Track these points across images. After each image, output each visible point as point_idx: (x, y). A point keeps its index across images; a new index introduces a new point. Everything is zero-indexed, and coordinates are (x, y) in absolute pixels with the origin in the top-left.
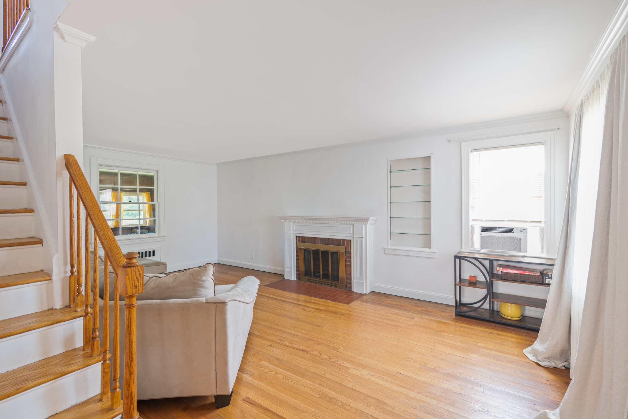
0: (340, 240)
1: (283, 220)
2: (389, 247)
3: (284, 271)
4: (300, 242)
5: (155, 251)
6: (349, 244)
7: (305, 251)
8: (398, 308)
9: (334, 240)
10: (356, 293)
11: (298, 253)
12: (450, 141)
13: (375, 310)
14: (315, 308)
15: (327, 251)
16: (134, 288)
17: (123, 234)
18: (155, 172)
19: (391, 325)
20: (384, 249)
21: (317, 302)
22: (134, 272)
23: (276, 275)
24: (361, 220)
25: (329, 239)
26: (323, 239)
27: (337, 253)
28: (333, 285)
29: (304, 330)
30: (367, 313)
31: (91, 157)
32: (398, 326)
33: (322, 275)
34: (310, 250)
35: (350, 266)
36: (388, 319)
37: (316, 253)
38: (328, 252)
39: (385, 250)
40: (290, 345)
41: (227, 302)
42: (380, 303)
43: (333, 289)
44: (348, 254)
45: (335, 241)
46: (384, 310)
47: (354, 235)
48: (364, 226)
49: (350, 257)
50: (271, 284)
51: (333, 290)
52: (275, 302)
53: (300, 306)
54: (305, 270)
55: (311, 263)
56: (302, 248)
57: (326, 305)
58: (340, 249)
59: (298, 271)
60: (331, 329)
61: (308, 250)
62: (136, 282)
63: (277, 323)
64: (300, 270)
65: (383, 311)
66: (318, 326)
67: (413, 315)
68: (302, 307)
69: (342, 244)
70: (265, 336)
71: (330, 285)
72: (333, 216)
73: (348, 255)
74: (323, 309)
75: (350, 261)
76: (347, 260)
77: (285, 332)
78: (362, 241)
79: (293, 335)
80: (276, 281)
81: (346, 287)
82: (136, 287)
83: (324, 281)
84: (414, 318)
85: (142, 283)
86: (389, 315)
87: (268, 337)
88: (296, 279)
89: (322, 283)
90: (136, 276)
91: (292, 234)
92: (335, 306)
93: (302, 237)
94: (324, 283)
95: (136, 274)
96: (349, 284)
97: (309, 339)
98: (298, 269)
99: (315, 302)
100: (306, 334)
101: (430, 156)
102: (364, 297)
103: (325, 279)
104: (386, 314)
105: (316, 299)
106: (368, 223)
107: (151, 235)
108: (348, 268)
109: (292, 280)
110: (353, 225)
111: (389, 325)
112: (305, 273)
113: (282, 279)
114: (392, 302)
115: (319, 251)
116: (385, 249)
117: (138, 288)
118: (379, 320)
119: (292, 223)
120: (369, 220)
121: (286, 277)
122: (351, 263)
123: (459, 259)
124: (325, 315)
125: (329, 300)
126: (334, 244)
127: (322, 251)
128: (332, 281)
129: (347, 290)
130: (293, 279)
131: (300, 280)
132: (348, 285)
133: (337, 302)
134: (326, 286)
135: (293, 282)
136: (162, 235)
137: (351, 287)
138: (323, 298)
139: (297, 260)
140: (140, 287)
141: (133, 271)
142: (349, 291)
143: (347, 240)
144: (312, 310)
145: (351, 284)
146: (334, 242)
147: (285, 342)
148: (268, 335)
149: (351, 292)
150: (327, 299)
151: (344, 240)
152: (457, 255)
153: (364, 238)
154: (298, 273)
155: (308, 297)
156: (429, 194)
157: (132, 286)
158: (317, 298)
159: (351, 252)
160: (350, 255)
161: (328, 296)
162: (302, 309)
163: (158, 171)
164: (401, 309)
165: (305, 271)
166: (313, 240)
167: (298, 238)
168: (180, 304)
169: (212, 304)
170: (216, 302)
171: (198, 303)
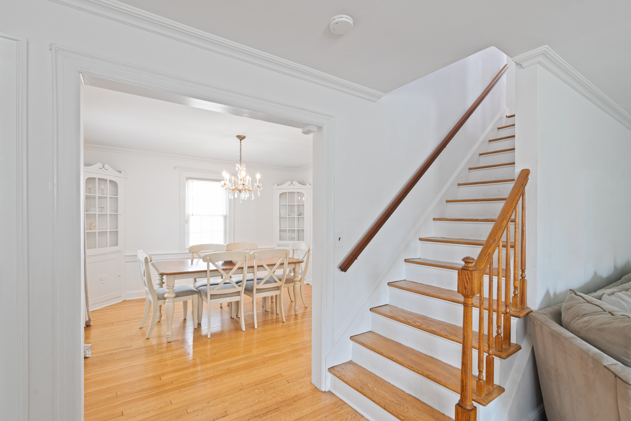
16: (464, 288)
22: (464, 275)
62: (466, 284)
82: (466, 288)
85: (470, 287)
90: (466, 279)
95: (466, 276)
117: (467, 290)
140: (469, 290)
141: (463, 273)
157: (462, 286)
168: (581, 350)
169: (611, 374)
170: (617, 374)
171: (597, 362)
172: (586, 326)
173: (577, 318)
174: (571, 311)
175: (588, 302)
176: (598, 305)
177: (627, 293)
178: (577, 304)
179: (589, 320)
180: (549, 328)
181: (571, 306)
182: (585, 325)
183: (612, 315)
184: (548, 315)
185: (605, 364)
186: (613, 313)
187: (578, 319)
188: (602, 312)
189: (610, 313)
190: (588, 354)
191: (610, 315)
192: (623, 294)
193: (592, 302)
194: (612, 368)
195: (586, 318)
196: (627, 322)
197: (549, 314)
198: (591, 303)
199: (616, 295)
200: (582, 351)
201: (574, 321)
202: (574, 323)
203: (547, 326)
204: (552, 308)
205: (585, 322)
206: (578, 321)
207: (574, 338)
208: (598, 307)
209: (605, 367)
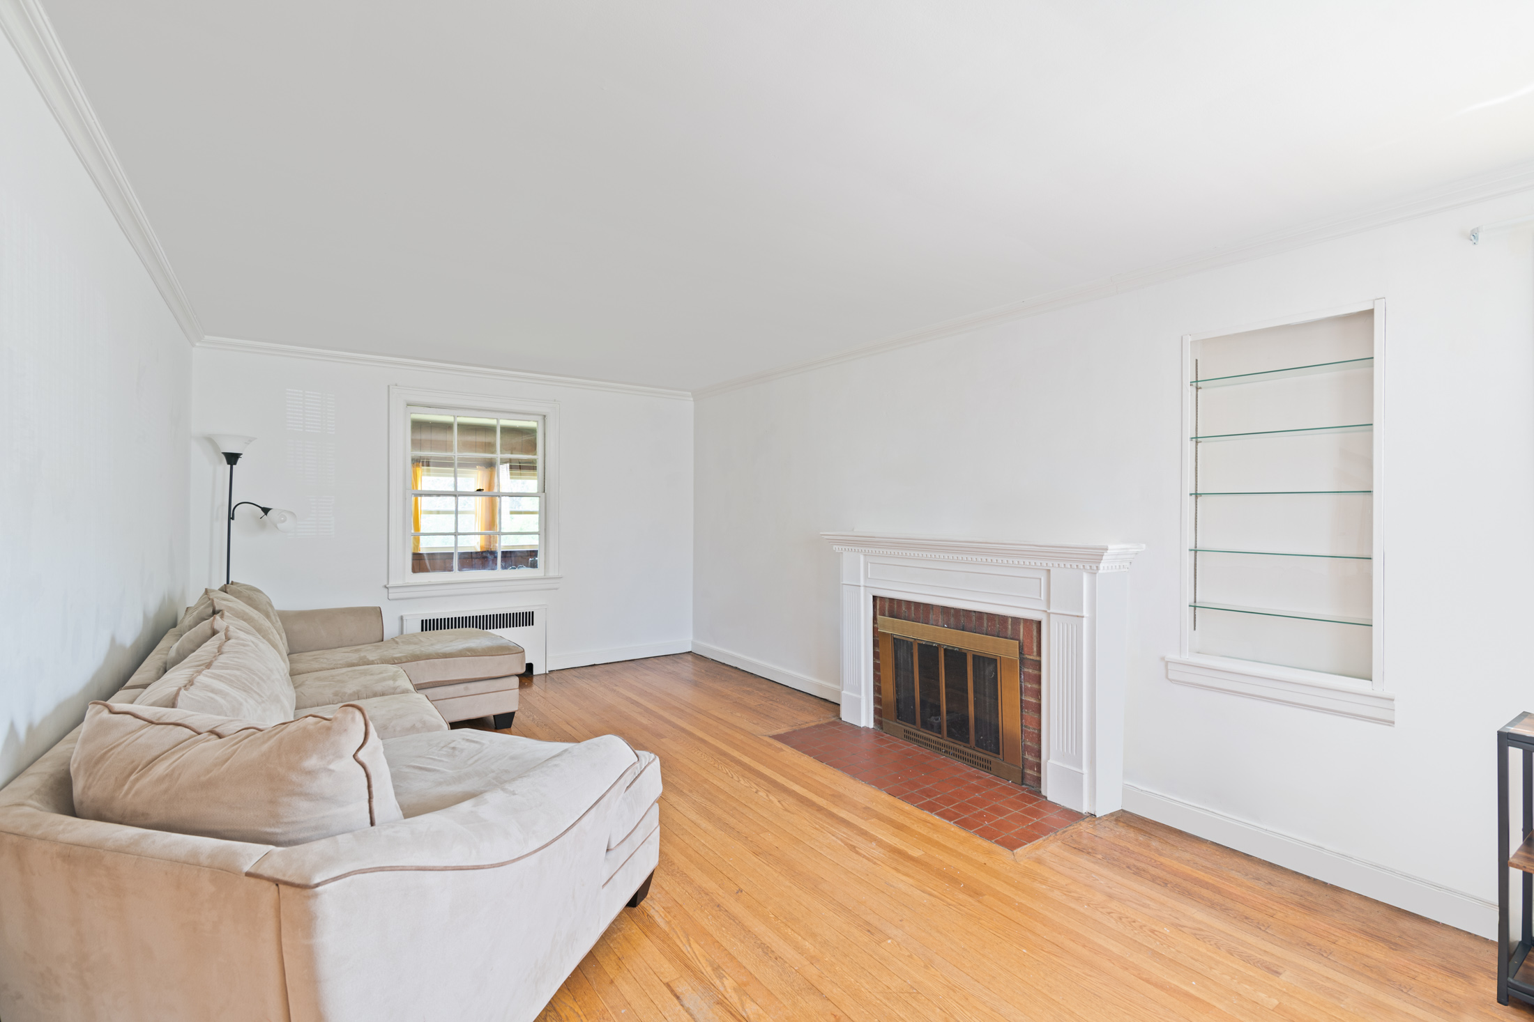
0: (1003, 619)
1: (837, 547)
2: (1187, 657)
3: (839, 693)
4: (884, 615)
5: (533, 612)
6: (1035, 633)
7: (898, 643)
8: (1212, 905)
9: (985, 617)
10: (1054, 806)
11: (878, 647)
12: (1474, 236)
13: (1111, 896)
14: (890, 846)
15: (963, 651)
17: (460, 570)
18: (540, 418)
19: (1161, 986)
20: (1167, 663)
21: (907, 822)
23: (823, 703)
24: (1075, 556)
25: (971, 611)
26: (952, 611)
27: (993, 661)
28: (979, 762)
29: (814, 935)
30: (1072, 905)
31: (391, 387)
32: (1197, 999)
33: (948, 726)
34: (911, 642)
35: (1038, 709)
36: (1155, 954)
37: (929, 652)
38: (965, 655)
39: (1170, 666)
40: (734, 998)
41: (317, 885)
42: (1138, 864)
43: (979, 778)
44: (1031, 667)
45: (988, 621)
46: (1148, 902)
47: (1049, 607)
48: (1086, 577)
49: (1038, 680)
50: (794, 731)
51: (974, 782)
52: (775, 801)
53: (845, 830)
54: (898, 701)
55: (913, 683)
56: (888, 634)
57: (929, 841)
58: (1004, 649)
59: (877, 701)
60: (910, 956)
61: (907, 641)
63: (742, 887)
64: (883, 700)
65: (1144, 905)
66: (870, 929)
67: (1277, 951)
68: (849, 833)
69: (1009, 632)
70: (675, 938)
71: (972, 762)
72: (981, 540)
73: (1030, 671)
74: (916, 853)
75: (1038, 694)
76: (1026, 688)
77: (748, 931)
78: (1080, 628)
79: (767, 950)
80: (813, 724)
81: (1023, 778)
83: (952, 744)
84: (1277, 973)
86: (1167, 930)
87: (684, 940)
88: (871, 725)
89: (946, 752)
91: (862, 588)
92: (961, 849)
93: (892, 600)
94: (952, 751)
96: (1031, 768)
97: (813, 989)
98: (877, 695)
99: (901, 819)
100: (813, 960)
101: (1373, 309)
102: (1084, 826)
103: (956, 738)
104: (1154, 927)
105: (907, 807)
106: (1101, 566)
107: (524, 572)
108: (1029, 714)
109: (862, 726)
110: (1049, 571)
111: (1156, 985)
112: (898, 709)
113: (833, 719)
114: (1187, 869)
115: (937, 648)
116: (1169, 663)
118: (1115, 948)
119: (862, 558)
120: (1104, 557)
121: (846, 716)
122: (1040, 700)
123: (1521, 750)
124: (911, 881)
125: (950, 820)
126: (985, 629)
127: (945, 650)
128: (976, 748)
129: (1023, 789)
130: (863, 724)
131: (882, 728)
132: (1028, 771)
133: (976, 832)
134: (958, 764)
135: (863, 733)
136: (551, 574)
137: (1039, 779)
138: (931, 810)
139: (876, 667)
142: (1030, 792)
143: (1026, 621)
144: (878, 852)
145: (1039, 771)
146: (985, 625)
147: (726, 982)
148: (687, 936)
149: (1036, 800)
150: (942, 815)
151: (1016, 620)
152: (1513, 730)
153: (1084, 619)
154: (879, 707)
155: (884, 796)
156: (1368, 463)
158: (912, 803)
159: (1039, 663)
160: (1036, 672)
161: (953, 801)
162: (846, 844)
163: (545, 416)
164: (1225, 910)
165: (898, 706)
166: (921, 611)
167: (878, 602)
168: (174, 861)
169: (266, 884)
170: (280, 877)
171: (224, 872)
172: (166, 791)
173: (133, 777)
174: (108, 763)
175: (152, 723)
176: (179, 722)
177: (212, 673)
178: (124, 737)
179: (173, 771)
180: (55, 842)
181: (105, 750)
182: (164, 786)
183: (220, 736)
184: (30, 802)
185: (247, 868)
186: (217, 730)
187: (137, 780)
188: (195, 736)
189: (212, 732)
190: (198, 864)
191: (215, 741)
192: (206, 676)
193: (159, 719)
194: (266, 870)
195: (160, 769)
196: (264, 742)
197: (30, 797)
198: (161, 721)
199: (198, 684)
200: (178, 862)
201: (126, 787)
202: (127, 794)
203: (43, 839)
204: (32, 774)
205: (161, 780)
206: (138, 786)
207: (144, 837)
208: (180, 727)
209: (248, 874)
